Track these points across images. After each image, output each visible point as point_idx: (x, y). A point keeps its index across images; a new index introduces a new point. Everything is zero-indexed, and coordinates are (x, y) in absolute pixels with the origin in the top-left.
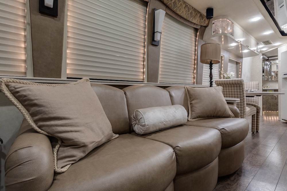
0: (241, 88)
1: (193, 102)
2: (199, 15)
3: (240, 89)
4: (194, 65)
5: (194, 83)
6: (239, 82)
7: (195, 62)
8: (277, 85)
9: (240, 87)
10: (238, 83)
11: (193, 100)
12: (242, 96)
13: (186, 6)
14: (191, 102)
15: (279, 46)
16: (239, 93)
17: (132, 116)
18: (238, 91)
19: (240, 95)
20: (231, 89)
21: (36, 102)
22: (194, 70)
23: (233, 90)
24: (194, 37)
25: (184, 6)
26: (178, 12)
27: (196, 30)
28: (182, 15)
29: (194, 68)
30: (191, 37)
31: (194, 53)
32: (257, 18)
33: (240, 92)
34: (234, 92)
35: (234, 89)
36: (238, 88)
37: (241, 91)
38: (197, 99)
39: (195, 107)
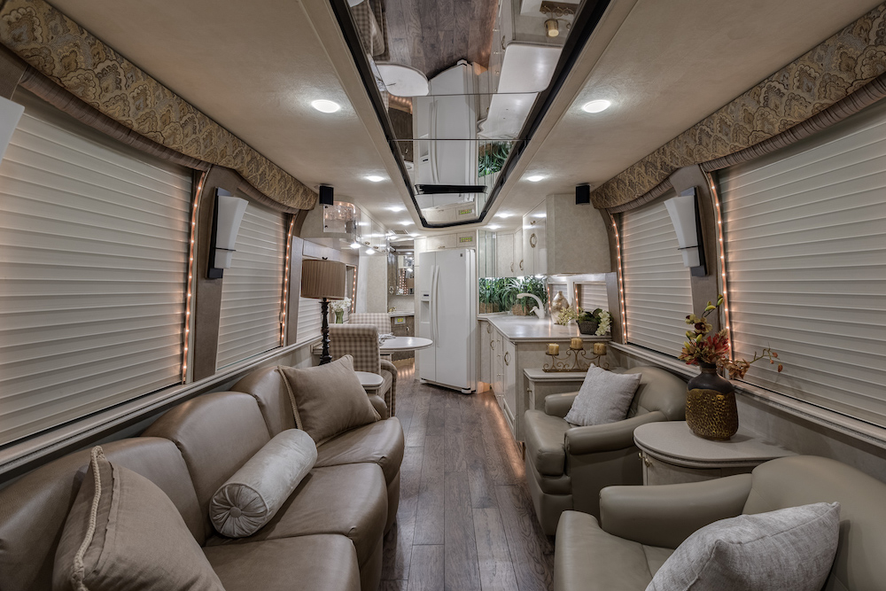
0: (374, 344)
1: (306, 406)
2: (301, 191)
3: (371, 346)
4: (282, 298)
5: (281, 342)
6: (371, 333)
7: (283, 291)
8: (413, 303)
9: (371, 341)
10: (369, 335)
11: (305, 401)
12: (374, 354)
13: (283, 176)
14: (301, 407)
15: (416, 238)
16: (369, 354)
17: (214, 501)
18: (369, 349)
19: (372, 356)
20: (356, 346)
21: (142, 578)
22: (282, 310)
23: (358, 349)
24: (282, 231)
25: (278, 177)
26: (266, 192)
27: (287, 217)
28: (272, 196)
29: (282, 305)
30: (277, 233)
31: (281, 269)
32: (397, 208)
33: (372, 351)
34: (361, 351)
35: (361, 346)
36: (368, 344)
37: (374, 349)
38: (315, 398)
39: (313, 417)
